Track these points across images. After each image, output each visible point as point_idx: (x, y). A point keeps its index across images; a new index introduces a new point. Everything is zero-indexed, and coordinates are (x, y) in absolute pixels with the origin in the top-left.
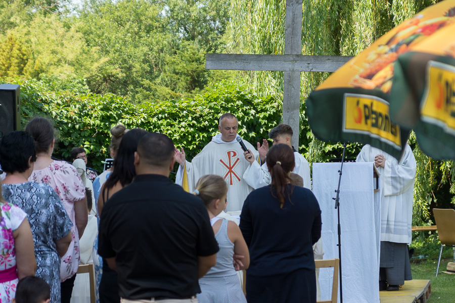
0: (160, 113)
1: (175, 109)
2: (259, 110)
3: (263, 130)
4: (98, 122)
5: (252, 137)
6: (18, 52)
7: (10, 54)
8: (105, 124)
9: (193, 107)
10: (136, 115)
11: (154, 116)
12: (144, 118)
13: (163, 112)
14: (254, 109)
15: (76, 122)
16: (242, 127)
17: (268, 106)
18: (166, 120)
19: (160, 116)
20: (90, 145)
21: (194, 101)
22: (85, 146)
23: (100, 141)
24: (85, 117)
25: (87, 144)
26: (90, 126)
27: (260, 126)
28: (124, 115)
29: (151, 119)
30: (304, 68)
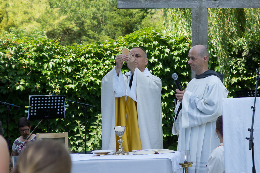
0: (87, 53)
1: (99, 49)
2: (173, 49)
3: (177, 66)
4: (32, 62)
5: (168, 72)
8: (38, 64)
9: (115, 47)
10: (66, 55)
11: (82, 55)
12: (73, 58)
13: (89, 52)
14: (169, 48)
15: (12, 62)
16: (158, 64)
17: (181, 45)
18: (92, 59)
19: (87, 55)
20: (26, 82)
21: (117, 42)
23: (34, 79)
24: (21, 58)
25: (22, 82)
26: (25, 65)
27: (174, 62)
28: (55, 55)
29: (79, 59)
30: (211, 5)
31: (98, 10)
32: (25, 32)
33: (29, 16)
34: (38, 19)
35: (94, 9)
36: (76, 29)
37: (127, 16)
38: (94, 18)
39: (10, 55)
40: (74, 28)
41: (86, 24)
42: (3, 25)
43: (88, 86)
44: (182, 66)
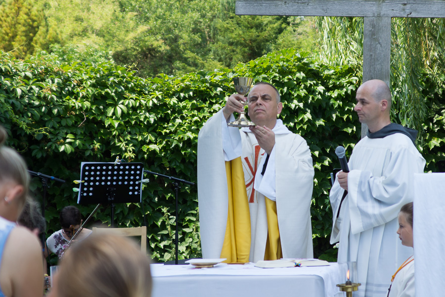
0: (182, 91)
1: (204, 85)
2: (331, 86)
3: (337, 116)
4: (87, 104)
5: (320, 126)
6: (26, 17)
7: (15, 19)
8: (97, 108)
9: (231, 81)
10: (146, 94)
11: (174, 94)
12: (157, 98)
13: (186, 89)
14: (323, 84)
15: (53, 104)
16: (305, 112)
17: (344, 81)
18: (190, 101)
19: (182, 95)
20: (75, 139)
21: (233, 72)
22: (68, 140)
23: (90, 133)
24: (68, 97)
25: (70, 138)
26: (75, 110)
27: (332, 109)
28: (127, 94)
29: (167, 100)
30: (398, 12)
31: (203, 16)
32: (77, 52)
33: (85, 24)
34: (100, 31)
35: (196, 15)
36: (164, 48)
37: (252, 28)
38: (195, 31)
39: (49, 92)
40: (160, 47)
41: (181, 41)
42: (39, 39)
43: (183, 148)
44: (345, 117)
